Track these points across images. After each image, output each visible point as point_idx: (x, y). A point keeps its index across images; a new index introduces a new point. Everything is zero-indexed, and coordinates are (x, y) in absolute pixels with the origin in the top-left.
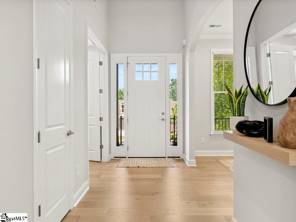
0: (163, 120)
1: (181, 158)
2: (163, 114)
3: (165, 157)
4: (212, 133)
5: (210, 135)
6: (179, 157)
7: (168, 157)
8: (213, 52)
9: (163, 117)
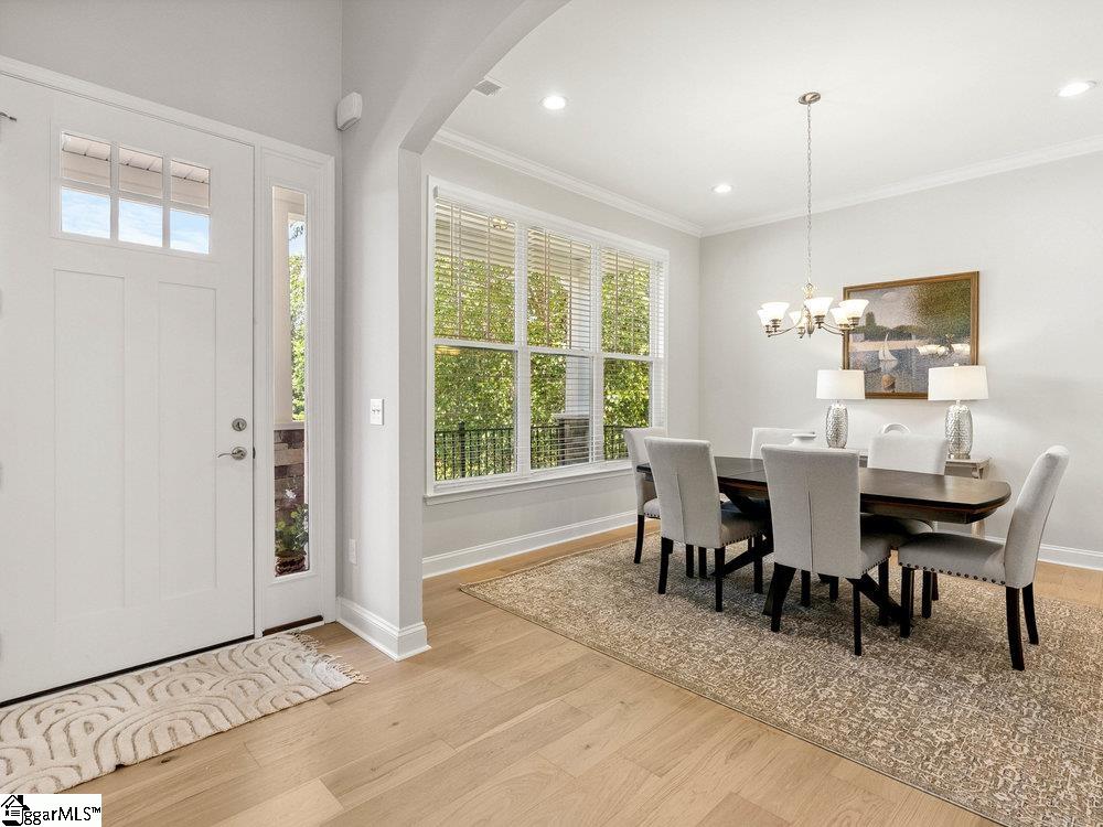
0: (239, 454)
1: (328, 619)
2: (239, 426)
3: (252, 637)
4: (430, 493)
5: (425, 499)
6: (319, 618)
7: (266, 633)
8: (436, 189)
9: (243, 440)
